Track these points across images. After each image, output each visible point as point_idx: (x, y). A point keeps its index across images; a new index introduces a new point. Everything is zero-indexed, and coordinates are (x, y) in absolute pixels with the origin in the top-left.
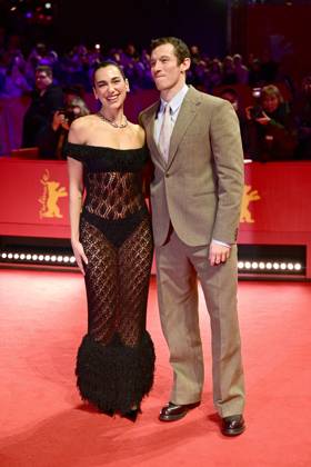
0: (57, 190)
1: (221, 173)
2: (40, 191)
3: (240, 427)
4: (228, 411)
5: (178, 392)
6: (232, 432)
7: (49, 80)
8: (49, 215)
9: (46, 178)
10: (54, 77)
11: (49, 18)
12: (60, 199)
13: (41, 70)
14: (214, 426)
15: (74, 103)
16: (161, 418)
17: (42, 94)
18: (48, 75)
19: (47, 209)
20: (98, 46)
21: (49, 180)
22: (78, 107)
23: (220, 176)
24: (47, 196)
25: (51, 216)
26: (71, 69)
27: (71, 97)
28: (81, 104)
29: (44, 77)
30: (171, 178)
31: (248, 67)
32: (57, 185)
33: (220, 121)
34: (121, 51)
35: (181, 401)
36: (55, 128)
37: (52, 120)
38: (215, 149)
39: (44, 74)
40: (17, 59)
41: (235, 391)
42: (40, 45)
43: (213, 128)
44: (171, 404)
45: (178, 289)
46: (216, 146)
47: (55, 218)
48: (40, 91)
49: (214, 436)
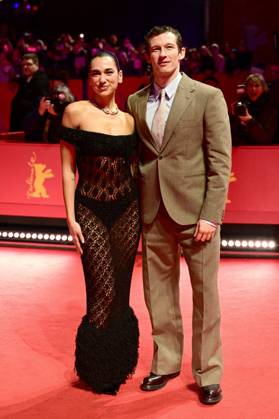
0: (44, 171)
1: (212, 157)
2: (28, 172)
3: (217, 395)
4: (207, 381)
5: (159, 364)
6: (210, 400)
7: (35, 67)
8: (35, 195)
9: (33, 160)
10: (40, 65)
11: (35, 8)
12: (46, 180)
13: (28, 58)
14: (194, 395)
15: (59, 90)
16: (143, 388)
17: (29, 80)
18: (35, 62)
19: (34, 190)
20: (82, 36)
21: (36, 162)
22: (62, 93)
23: (211, 159)
24: (34, 178)
25: (38, 196)
26: (57, 58)
27: (56, 83)
28: (66, 90)
29: (30, 64)
30: (164, 160)
31: (224, 55)
32: (44, 166)
33: (214, 108)
34: (103, 40)
35: (161, 372)
36: (41, 112)
37: (38, 105)
38: (208, 134)
39: (30, 61)
40: (6, 47)
41: (213, 361)
42: (27, 34)
43: (207, 115)
44: (152, 375)
45: (163, 266)
46: (210, 131)
47: (41, 198)
48: (27, 77)
49: (193, 405)
